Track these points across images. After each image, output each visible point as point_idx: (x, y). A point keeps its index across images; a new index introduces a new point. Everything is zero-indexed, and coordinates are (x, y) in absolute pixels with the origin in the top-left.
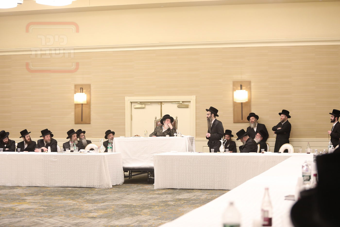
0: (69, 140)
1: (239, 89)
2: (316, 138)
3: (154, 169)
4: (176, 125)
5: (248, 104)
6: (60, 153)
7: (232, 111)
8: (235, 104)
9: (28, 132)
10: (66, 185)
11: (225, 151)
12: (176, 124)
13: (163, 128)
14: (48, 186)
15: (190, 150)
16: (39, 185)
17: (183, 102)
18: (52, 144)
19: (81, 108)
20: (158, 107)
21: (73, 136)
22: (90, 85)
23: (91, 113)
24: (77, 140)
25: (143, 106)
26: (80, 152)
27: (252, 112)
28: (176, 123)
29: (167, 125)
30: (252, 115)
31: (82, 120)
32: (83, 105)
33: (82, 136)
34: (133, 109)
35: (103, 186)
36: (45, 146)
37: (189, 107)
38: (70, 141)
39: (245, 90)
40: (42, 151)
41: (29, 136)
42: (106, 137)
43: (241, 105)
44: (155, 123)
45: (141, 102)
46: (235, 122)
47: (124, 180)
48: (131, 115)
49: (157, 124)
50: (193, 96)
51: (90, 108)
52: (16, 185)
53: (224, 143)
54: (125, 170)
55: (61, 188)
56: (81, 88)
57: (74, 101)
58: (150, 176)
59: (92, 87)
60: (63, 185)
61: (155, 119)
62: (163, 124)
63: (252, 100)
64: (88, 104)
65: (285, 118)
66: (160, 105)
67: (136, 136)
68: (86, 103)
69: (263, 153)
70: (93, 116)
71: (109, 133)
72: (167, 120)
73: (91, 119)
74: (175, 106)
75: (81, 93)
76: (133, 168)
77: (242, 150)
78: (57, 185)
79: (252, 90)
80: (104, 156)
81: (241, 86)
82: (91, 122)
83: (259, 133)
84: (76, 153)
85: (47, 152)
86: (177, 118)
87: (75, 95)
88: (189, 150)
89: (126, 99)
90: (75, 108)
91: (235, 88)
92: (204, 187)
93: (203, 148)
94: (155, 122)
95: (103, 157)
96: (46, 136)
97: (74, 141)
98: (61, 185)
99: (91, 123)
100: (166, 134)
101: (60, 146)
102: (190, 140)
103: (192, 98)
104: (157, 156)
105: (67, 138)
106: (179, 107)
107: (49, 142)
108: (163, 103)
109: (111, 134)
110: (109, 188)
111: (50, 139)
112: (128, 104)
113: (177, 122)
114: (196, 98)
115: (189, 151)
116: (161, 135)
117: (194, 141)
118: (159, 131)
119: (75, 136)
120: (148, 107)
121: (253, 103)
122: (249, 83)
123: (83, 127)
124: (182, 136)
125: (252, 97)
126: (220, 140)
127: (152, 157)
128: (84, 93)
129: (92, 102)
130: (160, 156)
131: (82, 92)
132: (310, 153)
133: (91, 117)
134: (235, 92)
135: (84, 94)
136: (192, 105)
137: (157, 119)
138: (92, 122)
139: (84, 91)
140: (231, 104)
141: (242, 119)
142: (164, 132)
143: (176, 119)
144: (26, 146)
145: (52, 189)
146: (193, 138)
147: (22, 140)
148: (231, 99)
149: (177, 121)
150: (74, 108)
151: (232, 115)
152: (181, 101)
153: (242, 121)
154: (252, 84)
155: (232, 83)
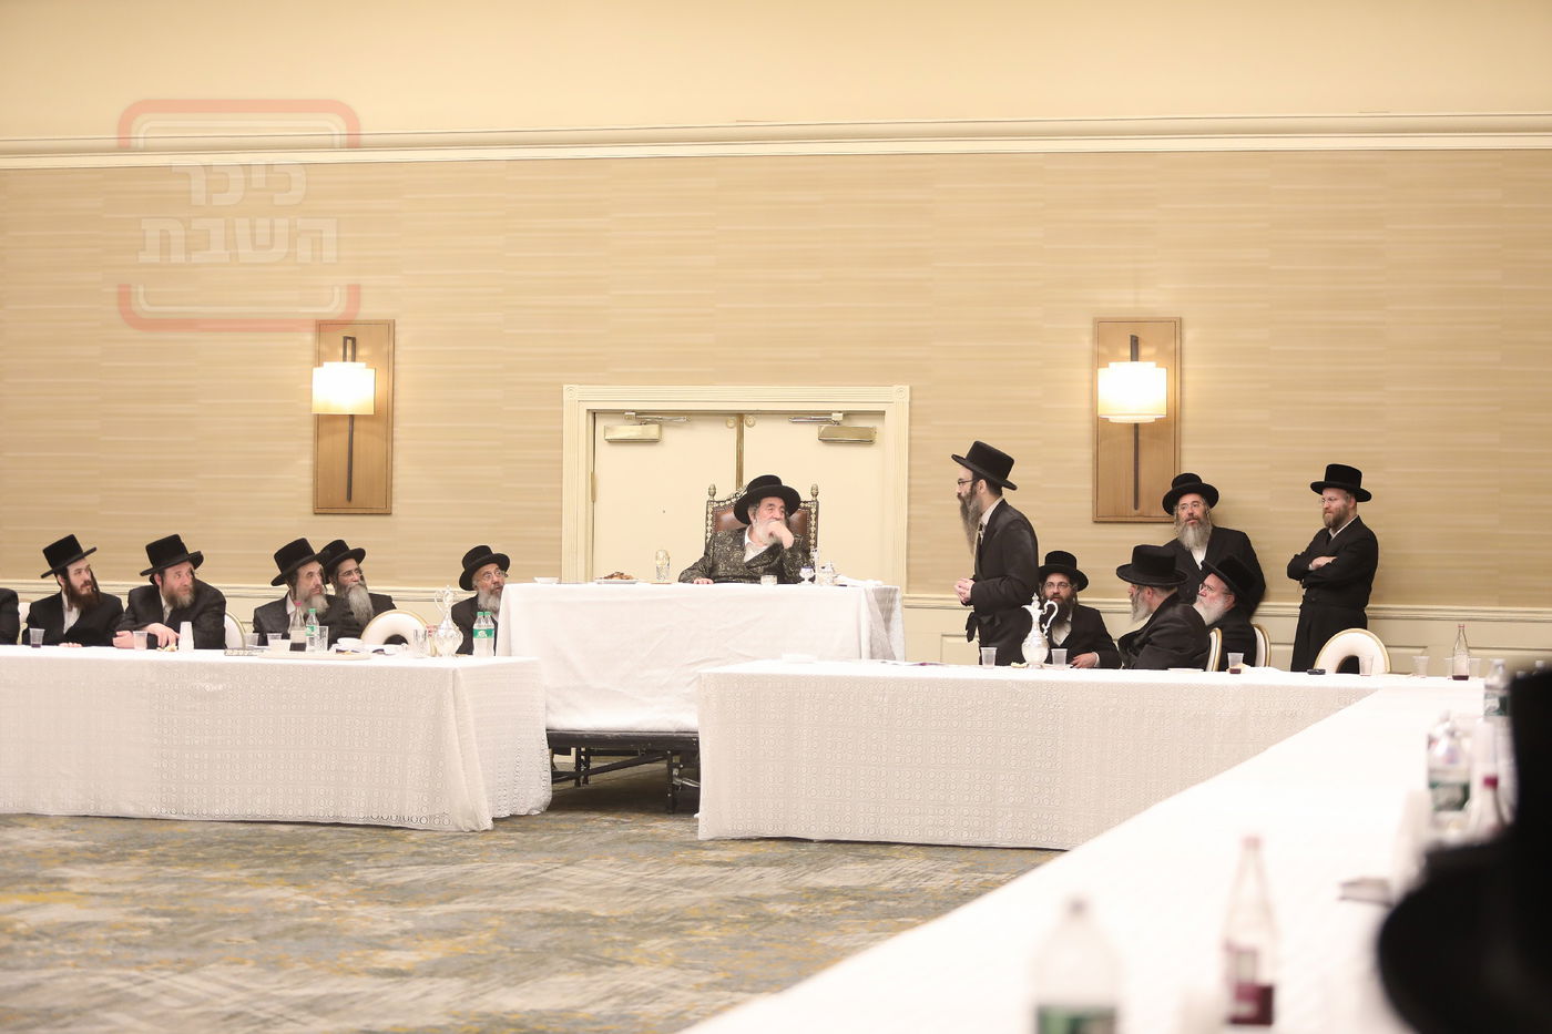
0: (283, 589)
1: (1122, 359)
2: (1501, 603)
3: (697, 742)
4: (813, 529)
5: (1166, 430)
6: (240, 655)
7: (1089, 466)
8: (1102, 430)
9: (85, 548)
10: (266, 814)
11: (1049, 660)
12: (813, 523)
13: (747, 540)
14: (174, 817)
15: (880, 652)
16: (129, 810)
17: (847, 414)
18: (199, 607)
19: (347, 435)
20: (725, 435)
21: (304, 571)
22: (394, 322)
23: (394, 463)
24: (321, 593)
25: (652, 431)
26: (337, 651)
27: (1187, 469)
28: (813, 517)
29: (769, 527)
30: (1188, 484)
31: (349, 498)
32: (356, 424)
33: (350, 573)
34: (602, 447)
35: (446, 821)
36: (166, 617)
37: (877, 439)
38: (289, 599)
39: (1153, 364)
40: (152, 642)
41: (88, 569)
42: (466, 582)
43: (1132, 438)
44: (710, 516)
45: (639, 413)
46: (1101, 519)
47: (550, 793)
48: (593, 474)
49: (717, 519)
50: (896, 387)
51: (389, 437)
52: (21, 812)
53: (1043, 620)
54: (559, 742)
55: (242, 827)
56: (346, 338)
57: (311, 400)
58: (680, 776)
59: (402, 337)
60: (249, 812)
61: (708, 497)
62: (749, 522)
63: (1189, 413)
64: (383, 416)
65: (1345, 507)
66: (735, 430)
67: (612, 577)
68: (371, 412)
69: (1237, 672)
70: (405, 475)
71: (480, 562)
72: (767, 501)
73: (394, 490)
74: (811, 432)
75: (349, 364)
76: (596, 735)
77: (1135, 657)
78: (218, 811)
79: (1188, 365)
80: (455, 672)
81: (1135, 343)
82: (394, 505)
83: (1216, 574)
84: (319, 655)
85: (173, 650)
86: (814, 492)
87: (316, 371)
88: (875, 648)
89: (566, 397)
90: (318, 436)
91: (1104, 350)
92: (941, 833)
93: (942, 640)
94: (710, 510)
95: (451, 678)
96: (170, 572)
97: (308, 600)
98: (239, 814)
99: (394, 512)
100: (760, 569)
101: (238, 621)
102: (880, 601)
103: (895, 400)
104: (717, 676)
105: (276, 582)
106: (825, 441)
107: (186, 598)
108: (750, 419)
109: (492, 568)
110: (475, 828)
111: (191, 586)
112: (575, 424)
113: (817, 513)
114: (911, 398)
115: (872, 656)
116: (735, 577)
117: (898, 605)
118: (727, 558)
119: (311, 574)
120: (674, 437)
121: (1189, 426)
122: (1176, 326)
123: (351, 531)
124: (842, 579)
125: (1189, 396)
126: (1027, 607)
127: (690, 683)
128: (363, 365)
129: (402, 406)
130: (728, 677)
131: (354, 359)
132: (1465, 678)
133: (394, 481)
134: (1102, 372)
135: (359, 365)
136: (894, 431)
137: (717, 498)
138: (398, 506)
139: (361, 352)
140: (1084, 429)
141: (1136, 509)
142: (753, 560)
143: (810, 498)
144: (71, 618)
145: (197, 829)
146: (896, 590)
147: (52, 586)
148: (1085, 405)
149: (817, 508)
150: (312, 434)
151: (1087, 485)
152: (840, 412)
153: (1134, 512)
154: (1190, 335)
155: (1089, 326)
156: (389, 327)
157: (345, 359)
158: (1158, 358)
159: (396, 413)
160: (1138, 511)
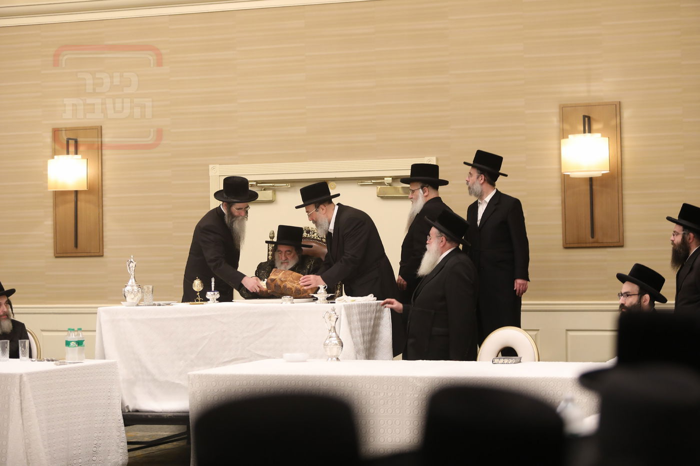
1: (579, 133)
5: (613, 181)
7: (559, 208)
8: (567, 183)
19: (73, 205)
22: (101, 127)
23: (104, 222)
25: (268, 195)
31: (76, 246)
32: (80, 197)
39: (599, 135)
43: (588, 188)
45: (257, 182)
46: (568, 246)
50: (427, 159)
51: (100, 205)
57: (47, 182)
59: (107, 137)
63: (627, 168)
64: (95, 190)
68: (88, 189)
70: (111, 230)
73: (105, 239)
75: (71, 156)
79: (626, 135)
80: (21, 376)
81: (587, 121)
82: (105, 250)
87: (50, 161)
89: (211, 173)
90: (55, 206)
91: (567, 127)
95: (18, 381)
99: (105, 254)
104: (200, 376)
106: (382, 198)
121: (628, 178)
122: (617, 108)
129: (107, 183)
131: (76, 153)
133: (104, 234)
134: (563, 141)
135: (79, 156)
138: (108, 248)
139: (81, 149)
140: (555, 184)
141: (593, 237)
148: (556, 166)
150: (52, 204)
151: (559, 222)
152: (391, 177)
153: (591, 240)
154: (626, 113)
155: (556, 110)
156: (98, 131)
157: (68, 153)
158: (603, 132)
159: (104, 188)
160: (593, 240)
